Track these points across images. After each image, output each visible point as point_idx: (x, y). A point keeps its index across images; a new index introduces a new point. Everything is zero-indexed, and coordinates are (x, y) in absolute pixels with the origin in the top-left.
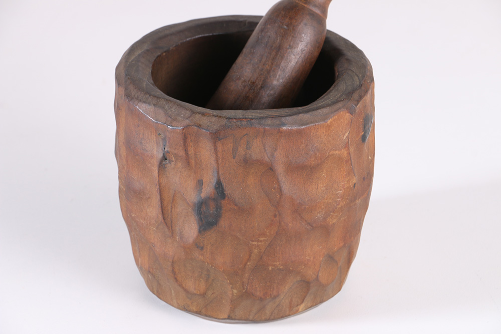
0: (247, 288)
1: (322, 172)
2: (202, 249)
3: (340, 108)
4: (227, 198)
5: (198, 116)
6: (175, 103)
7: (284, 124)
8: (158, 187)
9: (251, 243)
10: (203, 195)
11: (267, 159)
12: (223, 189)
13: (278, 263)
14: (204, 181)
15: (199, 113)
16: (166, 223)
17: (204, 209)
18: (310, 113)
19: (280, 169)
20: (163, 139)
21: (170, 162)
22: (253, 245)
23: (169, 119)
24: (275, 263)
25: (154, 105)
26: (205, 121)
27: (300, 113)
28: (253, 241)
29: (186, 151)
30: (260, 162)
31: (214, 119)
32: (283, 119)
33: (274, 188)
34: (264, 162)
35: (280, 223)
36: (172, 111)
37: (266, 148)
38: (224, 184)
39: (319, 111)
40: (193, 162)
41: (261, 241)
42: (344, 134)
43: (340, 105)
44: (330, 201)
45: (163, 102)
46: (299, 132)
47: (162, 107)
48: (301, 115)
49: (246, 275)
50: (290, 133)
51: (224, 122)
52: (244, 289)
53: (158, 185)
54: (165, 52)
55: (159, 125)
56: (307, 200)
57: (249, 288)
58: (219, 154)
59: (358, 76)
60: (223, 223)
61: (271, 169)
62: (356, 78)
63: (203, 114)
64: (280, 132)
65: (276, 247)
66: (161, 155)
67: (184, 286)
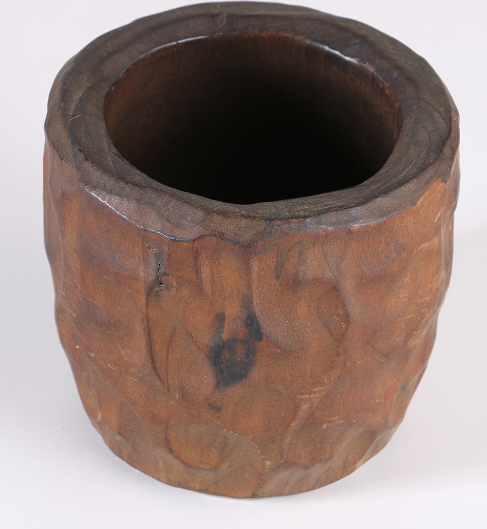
0: (287, 456)
1: (405, 277)
2: (219, 409)
3: (431, 178)
4: (265, 338)
5: (217, 218)
6: (172, 195)
7: (355, 220)
8: (146, 323)
9: (299, 396)
10: (225, 336)
11: (329, 275)
12: (258, 325)
13: (337, 417)
14: (226, 316)
15: (218, 214)
16: (158, 375)
17: (226, 354)
18: (392, 194)
19: (348, 286)
20: (156, 255)
21: (168, 288)
22: (302, 399)
23: (167, 224)
24: (333, 419)
25: (137, 200)
26: (229, 227)
27: (377, 197)
28: (303, 394)
29: (198, 273)
30: (318, 281)
31: (243, 223)
32: (353, 211)
33: (338, 315)
34: (325, 280)
35: (345, 364)
36: (169, 210)
37: (329, 260)
38: (260, 319)
39: (403, 188)
40: (208, 288)
41: (315, 393)
42: (436, 214)
43: (430, 172)
44: (413, 315)
45: (150, 194)
46: (379, 228)
47: (151, 204)
48: (378, 200)
49: (288, 440)
50: (364, 232)
51: (261, 226)
52: (281, 459)
53: (145, 321)
54: (114, 85)
55: (149, 234)
56: (384, 323)
57: (289, 456)
58: (254, 276)
59: (439, 112)
60: (257, 374)
61: (334, 289)
62: (438, 115)
63: (225, 214)
64: (350, 232)
65: (336, 397)
66: (152, 278)
67: (183, 458)
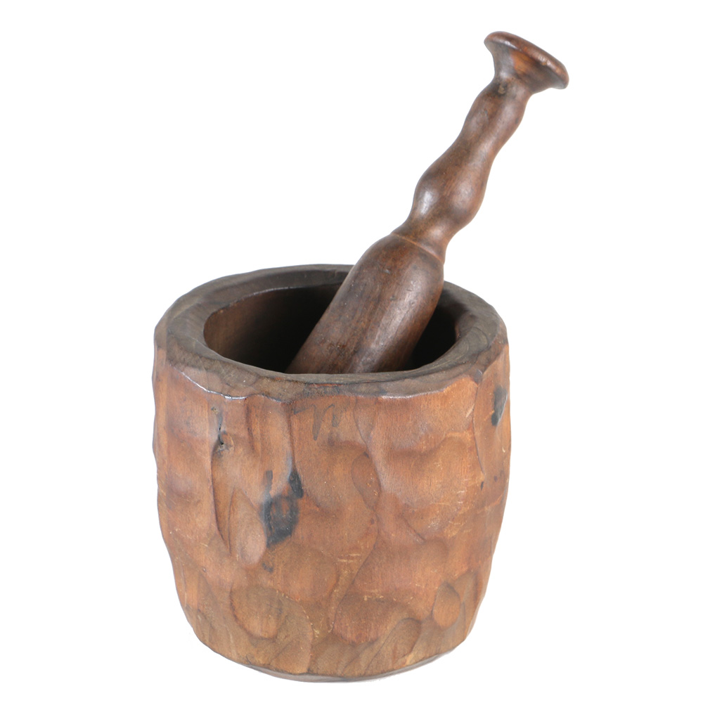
0: (334, 627)
1: (437, 462)
2: (271, 570)
3: (461, 374)
4: (305, 496)
5: (266, 382)
6: (234, 366)
7: (384, 392)
8: (211, 484)
9: (339, 560)
10: (273, 493)
11: (360, 440)
12: (300, 482)
13: (376, 591)
14: (274, 473)
15: (268, 378)
16: (222, 536)
17: (274, 512)
18: (420, 378)
19: (378, 455)
20: (217, 416)
21: (227, 448)
22: (342, 563)
23: (227, 386)
24: (373, 591)
25: (206, 369)
26: (275, 388)
27: (406, 378)
28: (341, 558)
29: (250, 430)
30: (351, 445)
31: (287, 385)
32: (383, 386)
33: (371, 483)
34: (357, 444)
35: (378, 532)
36: (230, 376)
37: (359, 425)
38: (301, 476)
39: (432, 376)
40: (259, 446)
41: (353, 558)
42: (467, 410)
43: (461, 369)
44: (448, 504)
45: (218, 366)
46: (405, 404)
47: (217, 372)
48: (407, 380)
49: (333, 608)
50: (391, 404)
51: (301, 388)
52: (329, 629)
53: (211, 481)
54: (223, 309)
55: (213, 396)
56: (416, 500)
57: (336, 627)
58: (295, 434)
60: (301, 532)
61: (366, 455)
62: (484, 337)
63: (273, 380)
64: (378, 402)
65: (374, 568)
66: (215, 438)
67: (246, 626)
